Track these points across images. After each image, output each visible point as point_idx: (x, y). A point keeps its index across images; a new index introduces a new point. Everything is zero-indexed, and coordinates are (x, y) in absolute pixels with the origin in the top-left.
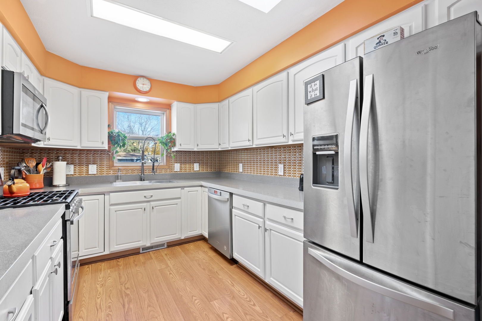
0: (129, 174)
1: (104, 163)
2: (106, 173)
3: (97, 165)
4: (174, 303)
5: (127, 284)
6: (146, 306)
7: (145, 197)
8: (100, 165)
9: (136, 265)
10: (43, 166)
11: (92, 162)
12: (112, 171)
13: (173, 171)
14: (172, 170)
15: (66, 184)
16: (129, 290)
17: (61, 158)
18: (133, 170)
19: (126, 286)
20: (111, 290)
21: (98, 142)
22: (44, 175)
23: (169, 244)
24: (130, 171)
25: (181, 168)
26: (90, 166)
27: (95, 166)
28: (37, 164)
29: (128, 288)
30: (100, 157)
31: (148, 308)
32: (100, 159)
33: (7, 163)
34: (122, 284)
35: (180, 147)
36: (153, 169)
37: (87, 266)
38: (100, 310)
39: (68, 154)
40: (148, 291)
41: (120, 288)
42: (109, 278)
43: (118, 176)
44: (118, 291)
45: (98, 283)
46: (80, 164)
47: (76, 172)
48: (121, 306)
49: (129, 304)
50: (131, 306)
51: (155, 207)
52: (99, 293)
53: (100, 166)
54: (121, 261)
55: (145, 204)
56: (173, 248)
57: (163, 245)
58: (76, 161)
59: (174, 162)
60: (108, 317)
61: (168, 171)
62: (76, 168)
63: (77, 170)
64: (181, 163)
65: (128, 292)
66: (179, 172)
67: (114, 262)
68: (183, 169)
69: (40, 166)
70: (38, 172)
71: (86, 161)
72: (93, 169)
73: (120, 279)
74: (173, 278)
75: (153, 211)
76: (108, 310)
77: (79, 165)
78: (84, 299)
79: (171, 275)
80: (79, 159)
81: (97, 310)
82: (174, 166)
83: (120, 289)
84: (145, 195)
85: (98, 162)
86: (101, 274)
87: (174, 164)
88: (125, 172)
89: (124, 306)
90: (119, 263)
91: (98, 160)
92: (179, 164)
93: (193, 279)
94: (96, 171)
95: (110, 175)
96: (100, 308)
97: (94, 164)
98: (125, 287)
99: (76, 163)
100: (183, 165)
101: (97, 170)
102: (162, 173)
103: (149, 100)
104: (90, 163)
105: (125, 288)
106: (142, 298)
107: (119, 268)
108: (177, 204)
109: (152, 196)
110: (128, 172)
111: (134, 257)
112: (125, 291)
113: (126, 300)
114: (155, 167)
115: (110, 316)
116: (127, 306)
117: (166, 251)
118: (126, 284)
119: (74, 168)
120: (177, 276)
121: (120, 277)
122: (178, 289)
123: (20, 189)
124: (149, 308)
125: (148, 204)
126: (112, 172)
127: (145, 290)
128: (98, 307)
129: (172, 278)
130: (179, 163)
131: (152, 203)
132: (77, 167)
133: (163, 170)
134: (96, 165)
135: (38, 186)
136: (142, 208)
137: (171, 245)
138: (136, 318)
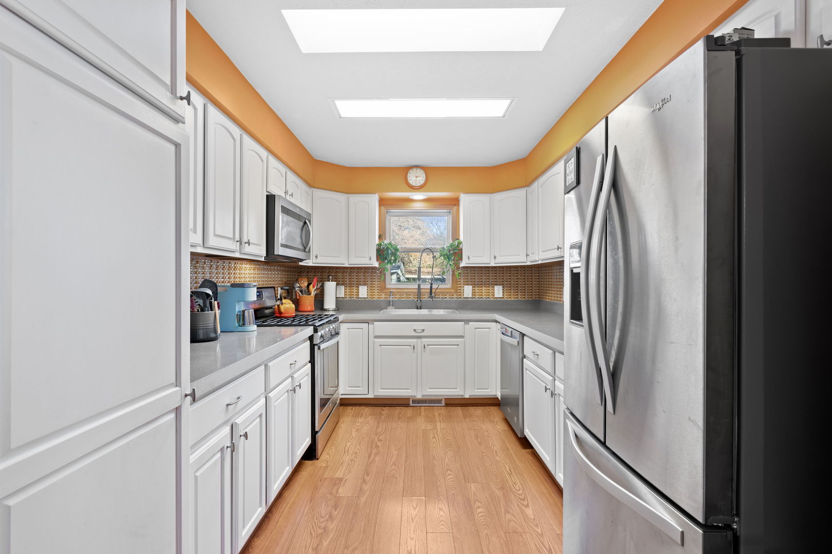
0: (403, 299)
1: (375, 284)
2: (378, 296)
3: (368, 287)
8: (371, 287)
9: (400, 419)
10: (313, 287)
11: (362, 283)
12: (383, 294)
13: (462, 297)
14: (460, 295)
15: (336, 307)
17: (331, 277)
18: (408, 294)
20: (364, 437)
21: (366, 257)
22: (315, 297)
23: (448, 402)
24: (405, 295)
25: (474, 293)
26: (361, 288)
27: (365, 288)
28: (309, 286)
30: (371, 276)
32: (371, 279)
33: (285, 282)
34: (376, 434)
36: (431, 293)
37: (350, 407)
39: (339, 273)
41: (373, 437)
42: (367, 425)
43: (389, 301)
45: (355, 427)
46: (351, 285)
47: (346, 295)
51: (428, 345)
53: (371, 288)
54: (386, 411)
55: (415, 340)
56: (453, 408)
57: (439, 401)
58: (346, 281)
59: (463, 284)
61: (455, 296)
62: (346, 289)
63: (348, 292)
64: (474, 285)
66: (471, 299)
67: (378, 409)
68: (478, 294)
69: (311, 286)
70: (309, 293)
71: (356, 281)
72: (363, 291)
73: (377, 429)
75: (424, 351)
77: (349, 287)
80: (349, 279)
82: (464, 290)
83: (373, 439)
84: (416, 329)
85: (369, 283)
86: (361, 418)
87: (464, 287)
88: (399, 296)
90: (382, 412)
91: (369, 280)
92: (471, 287)
95: (381, 299)
97: (364, 285)
99: (346, 284)
100: (476, 289)
101: (367, 292)
102: (446, 299)
104: (360, 284)
107: (382, 418)
108: (458, 345)
109: (424, 330)
110: (403, 296)
111: (401, 409)
117: (443, 411)
118: (381, 435)
119: (345, 289)
121: (378, 427)
123: (286, 309)
125: (419, 340)
126: (383, 296)
130: (470, 285)
131: (423, 340)
132: (348, 288)
133: (448, 294)
134: (366, 287)
135: (309, 309)
136: (410, 346)
137: (453, 403)
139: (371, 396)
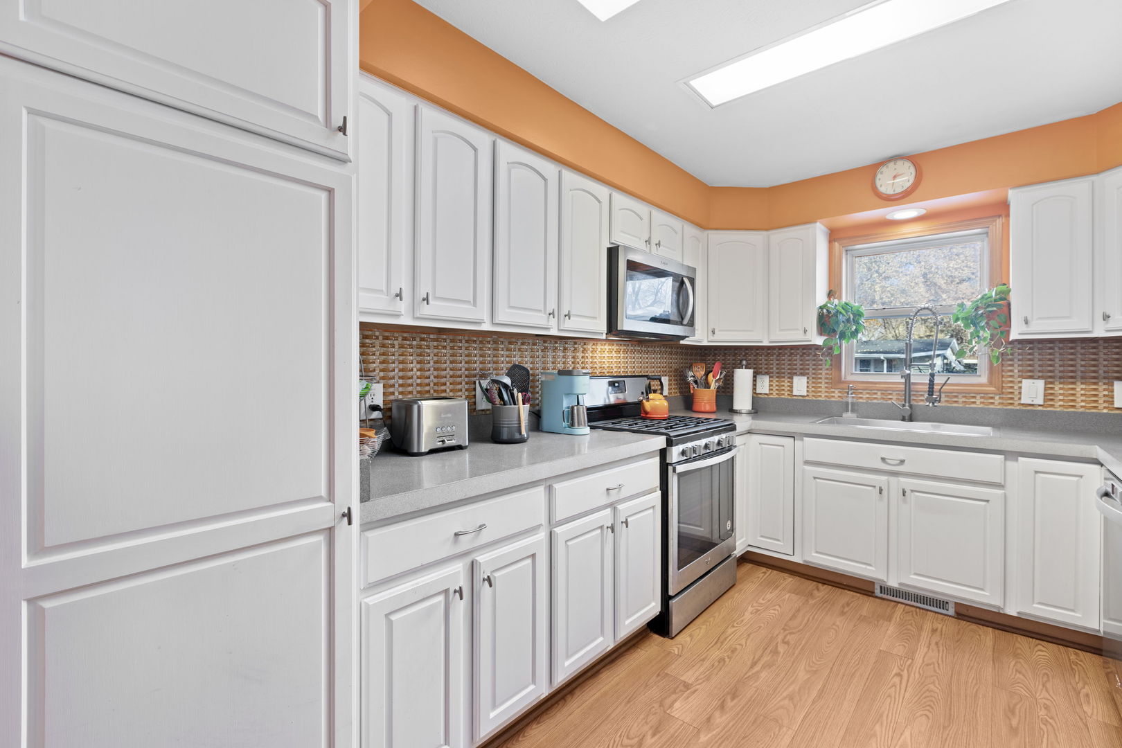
0: (875, 401)
1: (821, 374)
2: (827, 394)
3: (808, 378)
4: (842, 733)
5: (793, 636)
6: (785, 694)
7: (883, 459)
8: (813, 378)
9: (843, 613)
10: (714, 377)
11: (798, 371)
12: (836, 391)
13: (1016, 403)
14: (1012, 398)
15: (752, 409)
16: (786, 646)
17: (744, 362)
18: (886, 392)
19: (788, 637)
20: (760, 627)
21: (798, 329)
22: (717, 392)
23: (964, 611)
24: (879, 393)
25: (1049, 396)
26: (796, 379)
27: (804, 379)
28: (707, 374)
29: (787, 643)
30: (814, 360)
31: (785, 698)
32: (814, 365)
33: (676, 370)
34: (784, 630)
35: (1024, 328)
36: (931, 392)
37: (764, 569)
38: (719, 644)
39: (750, 356)
40: (815, 672)
41: (777, 632)
42: (777, 607)
43: (847, 403)
44: (770, 636)
45: (755, 604)
46: (780, 375)
47: (772, 390)
48: (749, 663)
49: (764, 667)
50: (763, 675)
51: (912, 491)
52: (742, 619)
53: (814, 381)
54: (824, 590)
55: (884, 478)
56: (974, 627)
57: (942, 604)
58: (772, 368)
59: (1019, 376)
60: (719, 662)
61: (997, 400)
62: (772, 381)
63: (774, 385)
64: (1049, 379)
65: (781, 649)
66: (1040, 408)
67: (811, 585)
68: (1061, 397)
69: (711, 375)
70: (707, 386)
71: (789, 369)
72: (800, 386)
73: (790, 619)
74: (893, 689)
75: (905, 502)
76: (729, 653)
77: (777, 377)
78: (717, 614)
79: (897, 680)
80: (777, 364)
81: (716, 643)
82: (1020, 388)
83: (775, 635)
84: (883, 456)
85: (811, 371)
86: (771, 593)
87: (1021, 382)
88: (868, 396)
89: (754, 664)
90: (815, 592)
91: (811, 367)
92: (1040, 384)
93: (944, 728)
94: (806, 390)
95: (833, 399)
96: (722, 643)
97: (802, 374)
98: (785, 637)
99: (772, 373)
100: (1057, 387)
101: (808, 387)
102: (973, 406)
103: (923, 212)
104: (796, 374)
105: (783, 640)
106: (791, 677)
107: (807, 600)
108: (988, 501)
109: (902, 462)
110: (875, 396)
111: (853, 597)
112: (779, 644)
113: (766, 658)
114: (936, 388)
115: (722, 663)
116: (756, 669)
117: (951, 626)
118: (790, 633)
119: (770, 381)
120: (909, 690)
121: (793, 617)
122: (881, 716)
123: (654, 408)
124: (786, 702)
125: (893, 479)
126: (837, 394)
127: (811, 667)
128: (721, 639)
129: (894, 685)
130: (1039, 378)
131: (903, 479)
132: (775, 380)
133: (978, 396)
134: (806, 377)
135: (708, 408)
136: (874, 487)
137: (969, 615)
138: (751, 697)
139: (797, 559)
